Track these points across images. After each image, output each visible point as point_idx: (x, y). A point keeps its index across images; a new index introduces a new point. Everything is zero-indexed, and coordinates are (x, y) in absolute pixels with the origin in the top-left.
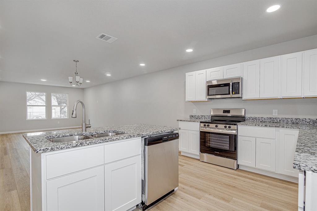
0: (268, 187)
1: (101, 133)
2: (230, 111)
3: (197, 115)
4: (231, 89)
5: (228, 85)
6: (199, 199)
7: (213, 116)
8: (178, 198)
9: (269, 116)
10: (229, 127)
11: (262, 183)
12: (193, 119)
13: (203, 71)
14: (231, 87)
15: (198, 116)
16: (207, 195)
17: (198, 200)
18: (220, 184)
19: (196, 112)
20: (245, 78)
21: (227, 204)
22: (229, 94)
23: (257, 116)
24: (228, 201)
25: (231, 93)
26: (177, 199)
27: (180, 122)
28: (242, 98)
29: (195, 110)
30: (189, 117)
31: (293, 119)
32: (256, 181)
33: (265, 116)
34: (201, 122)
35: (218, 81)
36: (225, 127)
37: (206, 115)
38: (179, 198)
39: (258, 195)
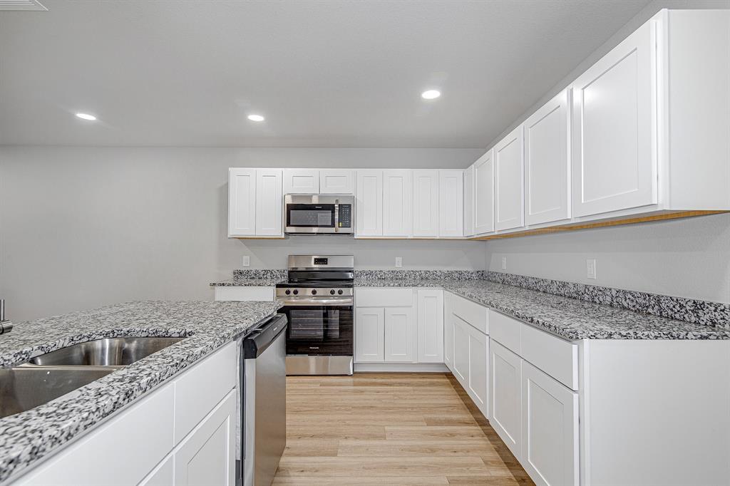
0: (414, 390)
1: (60, 346)
2: (327, 259)
3: (254, 269)
4: (337, 217)
5: (330, 208)
6: (335, 455)
7: (291, 271)
8: (291, 473)
9: (391, 268)
10: (340, 292)
11: (401, 386)
12: (243, 279)
13: (277, 171)
14: (337, 213)
15: (257, 273)
16: (343, 442)
17: (334, 458)
18: (346, 410)
19: (248, 262)
20: (359, 198)
21: (385, 443)
22: (333, 225)
23: (373, 268)
24: (381, 437)
25: (337, 224)
26: (293, 479)
27: (218, 289)
28: (353, 234)
29: (246, 258)
30: (232, 276)
31: (423, 272)
32: (391, 385)
33: (386, 268)
34: (278, 286)
35: (320, 197)
36: (332, 292)
37: (275, 268)
38: (297, 474)
39: (412, 408)
